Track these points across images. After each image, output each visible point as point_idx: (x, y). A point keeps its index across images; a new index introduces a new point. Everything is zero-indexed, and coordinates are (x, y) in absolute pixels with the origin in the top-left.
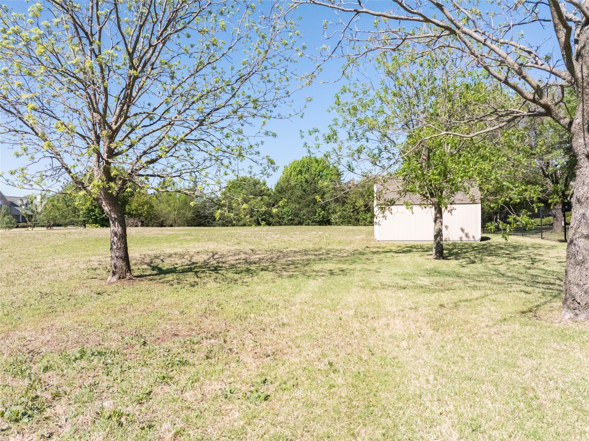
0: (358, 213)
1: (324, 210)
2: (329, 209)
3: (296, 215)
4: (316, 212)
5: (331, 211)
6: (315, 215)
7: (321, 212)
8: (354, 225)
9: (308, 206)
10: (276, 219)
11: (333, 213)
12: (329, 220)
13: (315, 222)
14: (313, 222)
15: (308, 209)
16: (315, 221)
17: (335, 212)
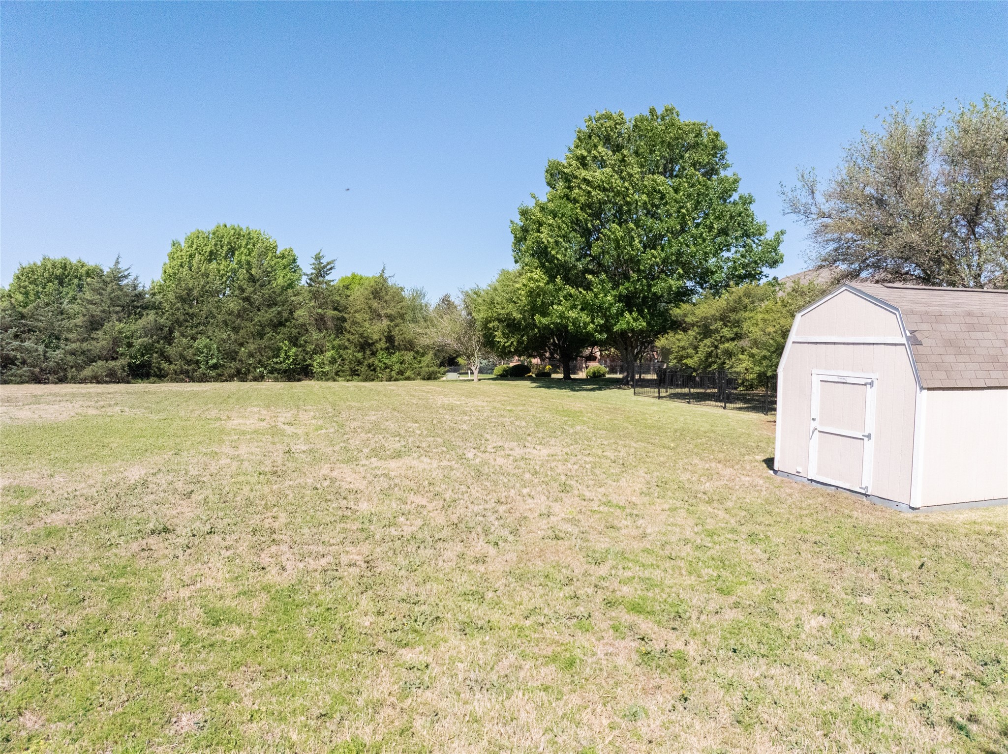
0: (374, 354)
1: (295, 345)
2: (306, 342)
3: (232, 356)
4: (279, 349)
5: (310, 348)
6: (278, 357)
7: (290, 348)
8: (366, 380)
9: (261, 335)
10: (179, 365)
11: (315, 352)
12: (308, 366)
13: (278, 371)
14: (271, 372)
15: (259, 342)
16: (276, 370)
17: (319, 350)
